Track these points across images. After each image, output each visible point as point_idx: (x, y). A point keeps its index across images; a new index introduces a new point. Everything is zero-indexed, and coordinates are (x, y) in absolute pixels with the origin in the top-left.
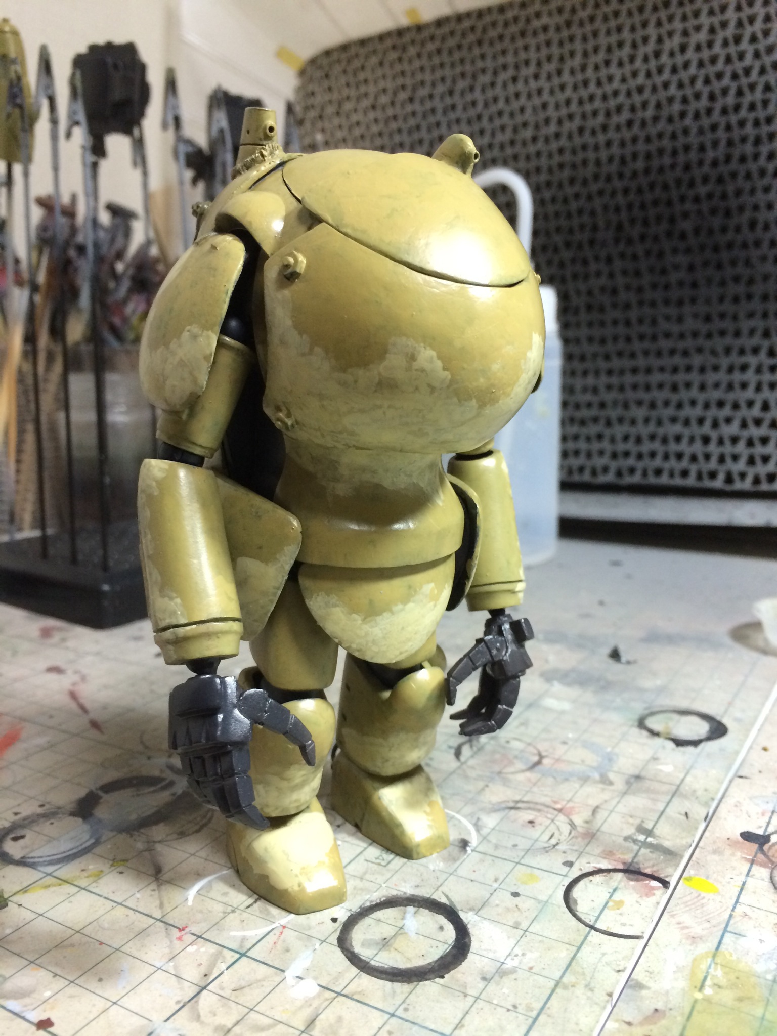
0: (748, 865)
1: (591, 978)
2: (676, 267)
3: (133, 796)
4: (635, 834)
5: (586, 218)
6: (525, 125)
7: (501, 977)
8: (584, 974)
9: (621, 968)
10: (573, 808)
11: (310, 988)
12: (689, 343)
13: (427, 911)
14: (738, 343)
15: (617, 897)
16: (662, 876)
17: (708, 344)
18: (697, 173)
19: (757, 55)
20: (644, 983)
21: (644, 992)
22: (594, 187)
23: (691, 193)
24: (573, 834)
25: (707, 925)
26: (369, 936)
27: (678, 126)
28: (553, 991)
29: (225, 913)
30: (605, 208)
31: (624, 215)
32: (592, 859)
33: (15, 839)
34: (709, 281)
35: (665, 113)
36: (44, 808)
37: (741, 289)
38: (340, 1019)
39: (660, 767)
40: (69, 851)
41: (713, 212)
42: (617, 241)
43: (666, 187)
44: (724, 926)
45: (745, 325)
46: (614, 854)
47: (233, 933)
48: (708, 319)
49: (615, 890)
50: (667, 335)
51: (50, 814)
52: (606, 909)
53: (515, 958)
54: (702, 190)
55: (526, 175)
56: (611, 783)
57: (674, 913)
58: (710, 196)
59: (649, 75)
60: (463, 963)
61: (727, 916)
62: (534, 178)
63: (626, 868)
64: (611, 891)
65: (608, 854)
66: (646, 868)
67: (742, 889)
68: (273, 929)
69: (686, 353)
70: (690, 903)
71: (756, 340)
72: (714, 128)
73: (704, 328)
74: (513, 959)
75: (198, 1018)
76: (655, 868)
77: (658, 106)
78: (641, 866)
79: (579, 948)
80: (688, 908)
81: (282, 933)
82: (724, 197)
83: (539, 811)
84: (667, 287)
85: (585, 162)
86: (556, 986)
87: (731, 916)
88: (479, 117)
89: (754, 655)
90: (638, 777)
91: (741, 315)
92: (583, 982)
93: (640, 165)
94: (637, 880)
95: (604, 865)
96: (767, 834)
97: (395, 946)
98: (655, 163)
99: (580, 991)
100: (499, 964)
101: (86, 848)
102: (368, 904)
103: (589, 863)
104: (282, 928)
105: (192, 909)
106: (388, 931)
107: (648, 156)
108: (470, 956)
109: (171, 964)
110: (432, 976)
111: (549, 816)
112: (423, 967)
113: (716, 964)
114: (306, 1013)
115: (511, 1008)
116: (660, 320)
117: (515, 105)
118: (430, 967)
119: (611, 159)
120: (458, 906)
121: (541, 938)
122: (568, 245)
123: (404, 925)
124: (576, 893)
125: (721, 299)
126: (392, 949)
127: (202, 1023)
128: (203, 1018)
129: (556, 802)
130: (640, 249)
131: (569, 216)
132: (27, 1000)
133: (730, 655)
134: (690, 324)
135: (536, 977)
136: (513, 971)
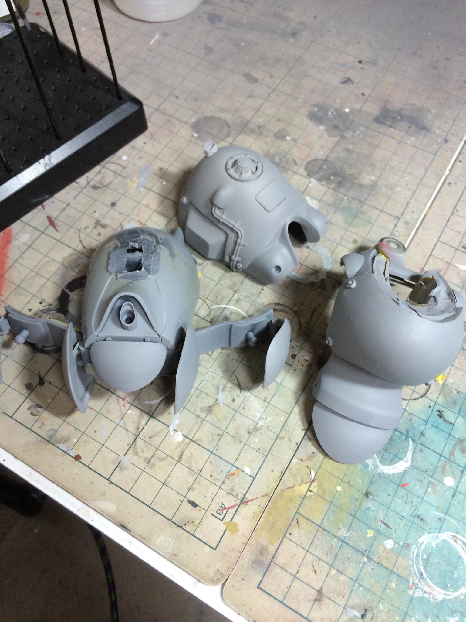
1: (291, 434)
7: (256, 432)
8: (289, 431)
9: (304, 428)
10: (303, 310)
11: (179, 437)
24: (299, 333)
26: (203, 405)
28: (275, 441)
32: (305, 353)
36: (43, 305)
38: (192, 455)
46: (316, 349)
47: (146, 402)
49: (311, 376)
51: (47, 311)
53: (262, 420)
56: (326, 288)
63: (319, 360)
68: (162, 399)
75: (136, 453)
79: (289, 415)
81: (166, 402)
83: (286, 312)
86: (277, 438)
90: (340, 283)
92: (288, 436)
97: (214, 411)
99: (286, 440)
100: (256, 424)
103: (303, 356)
104: (166, 398)
106: (211, 402)
109: (123, 422)
111: (291, 317)
114: (179, 451)
115: (258, 450)
123: (218, 398)
126: (213, 414)
127: (139, 456)
129: (295, 305)
132: (68, 444)
135: (270, 432)
136: (260, 428)
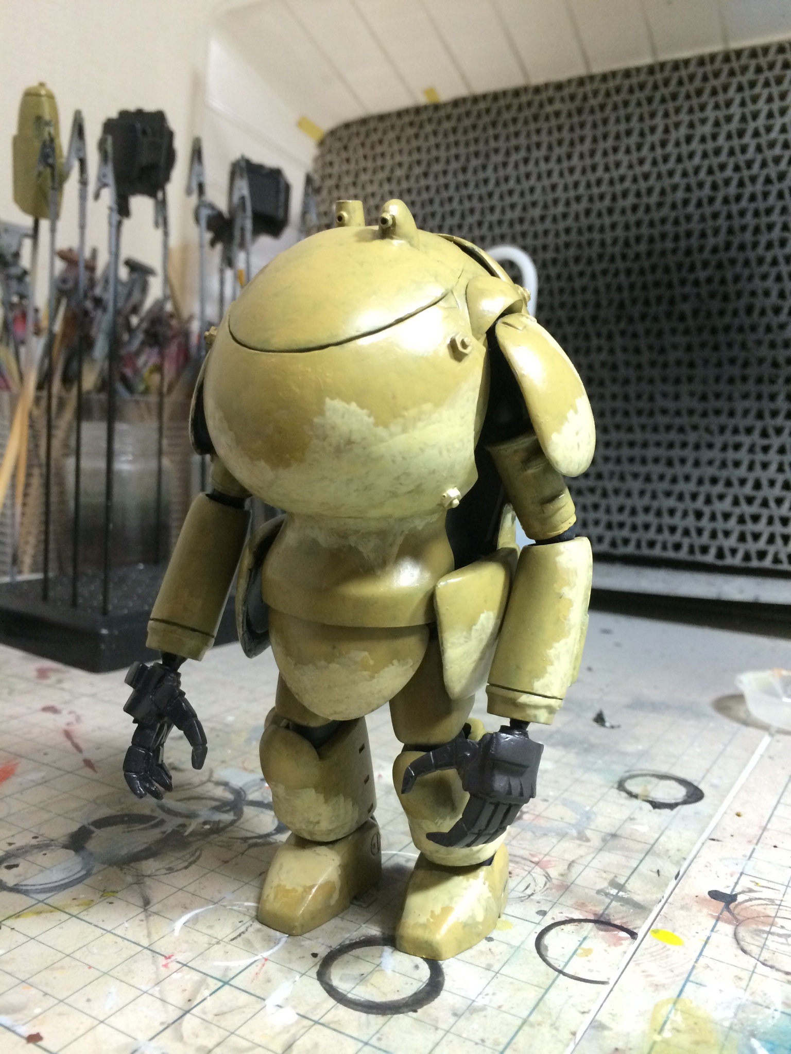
0: (713, 921)
1: (557, 1018)
2: (675, 347)
3: (124, 832)
4: (607, 888)
5: (589, 296)
6: (534, 204)
7: (472, 1014)
8: (550, 1014)
9: (586, 1010)
10: (550, 861)
11: (289, 1016)
12: (685, 420)
14: (732, 422)
15: (586, 945)
16: (630, 928)
17: (703, 423)
18: (697, 258)
19: (759, 149)
20: (607, 1024)
21: (606, 1033)
22: (598, 267)
23: (692, 277)
24: (548, 886)
25: (671, 974)
26: (348, 972)
27: (681, 212)
28: (520, 1028)
29: (210, 944)
30: (608, 287)
31: (626, 294)
32: (564, 909)
33: (9, 867)
34: (706, 362)
35: (669, 199)
36: (38, 839)
37: (736, 371)
38: (316, 1045)
39: (635, 827)
40: (61, 880)
41: (712, 296)
42: (619, 319)
43: (667, 270)
44: (686, 976)
45: (740, 406)
46: (586, 906)
47: (217, 963)
48: (704, 398)
49: (585, 939)
50: (664, 412)
51: (44, 846)
52: (575, 956)
53: (486, 997)
54: (702, 275)
55: (533, 253)
56: (588, 840)
57: (640, 962)
58: (709, 280)
59: (655, 163)
60: (436, 1000)
61: (690, 967)
62: (541, 255)
63: (596, 919)
64: (581, 939)
65: (580, 906)
66: (616, 920)
67: (706, 943)
68: (255, 961)
69: (681, 430)
70: (654, 954)
71: (750, 421)
72: (715, 216)
73: (699, 406)
74: (483, 998)
75: (180, 1038)
76: (624, 920)
77: (663, 192)
78: (612, 917)
79: (547, 990)
80: (653, 958)
81: (263, 965)
82: (723, 281)
83: (517, 863)
84: (665, 365)
85: (590, 243)
86: (524, 1023)
87: (694, 967)
88: (490, 195)
89: (736, 725)
90: (614, 836)
91: (736, 395)
92: (549, 1021)
93: (643, 247)
94: (607, 930)
95: (576, 915)
96: (734, 893)
97: (372, 981)
98: (658, 246)
99: (545, 1030)
100: (470, 1002)
101: (77, 879)
102: (347, 942)
103: (562, 913)
104: (264, 960)
105: (178, 939)
106: (366, 967)
107: (651, 240)
108: (443, 994)
109: (157, 988)
110: (405, 1010)
111: (526, 868)
112: (397, 1001)
113: (677, 1010)
114: (285, 1038)
115: (479, 1041)
116: (658, 397)
117: (526, 185)
118: (404, 1002)
119: (615, 241)
121: (511, 980)
122: (571, 320)
123: (381, 963)
124: (548, 940)
125: (717, 379)
126: (368, 984)
127: (185, 1044)
128: (185, 1039)
129: (533, 856)
130: (640, 328)
131: (573, 292)
132: (18, 1016)
133: (712, 724)
134: (686, 402)
135: (505, 1015)
136: (483, 1008)
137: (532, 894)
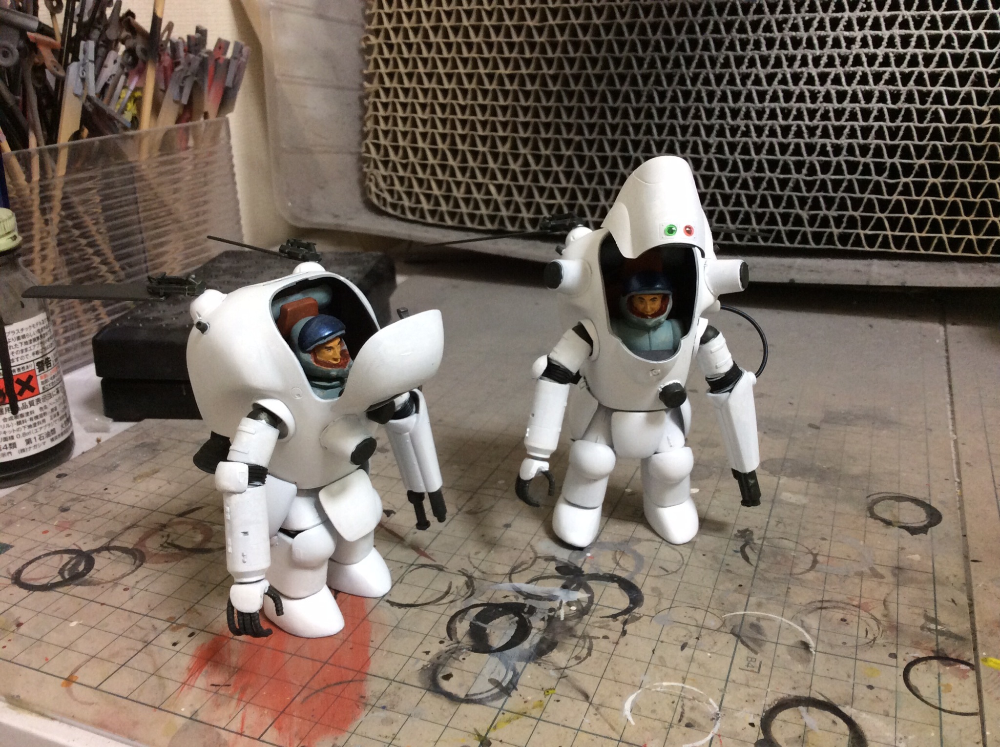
4: (926, 623)
9: (978, 740)
13: (814, 709)
15: (944, 680)
16: (965, 659)
29: (666, 728)
32: (908, 650)
33: (448, 677)
39: (910, 557)
47: (685, 746)
51: (455, 650)
52: (942, 693)
53: (902, 741)
57: (990, 690)
64: (937, 677)
65: (917, 645)
66: (950, 653)
68: (712, 739)
70: (995, 682)
74: (900, 743)
76: (957, 653)
78: (946, 652)
79: (941, 728)
81: (720, 740)
94: (950, 665)
95: (920, 654)
101: (511, 680)
102: (768, 708)
103: (907, 653)
104: (717, 736)
105: (638, 727)
106: (799, 730)
108: (870, 744)
120: (836, 702)
121: (910, 723)
124: (913, 681)
137: (875, 639)
